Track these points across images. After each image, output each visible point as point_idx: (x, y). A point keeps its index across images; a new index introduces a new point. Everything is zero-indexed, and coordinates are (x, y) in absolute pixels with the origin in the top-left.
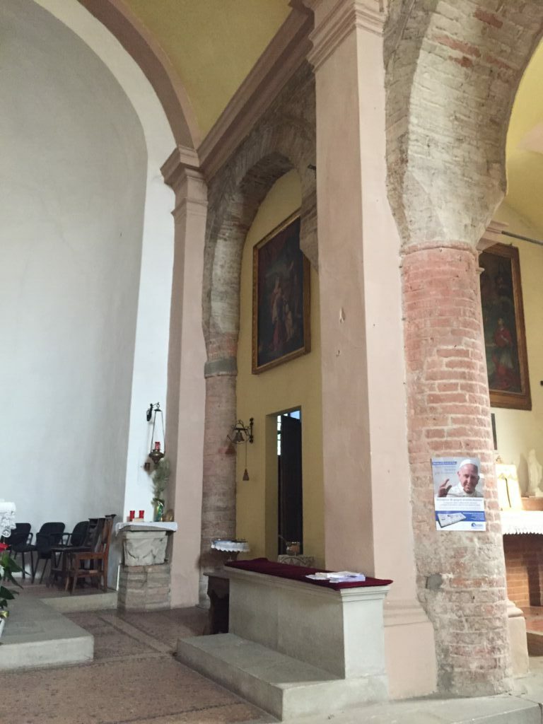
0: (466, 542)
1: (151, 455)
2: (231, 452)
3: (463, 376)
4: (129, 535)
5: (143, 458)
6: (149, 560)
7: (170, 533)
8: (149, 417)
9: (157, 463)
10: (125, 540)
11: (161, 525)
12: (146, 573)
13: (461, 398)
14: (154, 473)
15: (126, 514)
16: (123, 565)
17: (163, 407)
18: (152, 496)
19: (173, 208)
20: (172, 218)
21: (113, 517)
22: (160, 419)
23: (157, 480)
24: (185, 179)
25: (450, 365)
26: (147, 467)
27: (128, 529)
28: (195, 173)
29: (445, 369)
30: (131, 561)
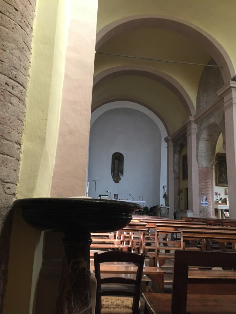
0: (205, 207)
1: (164, 195)
2: (179, 194)
3: (206, 186)
4: (161, 208)
5: (163, 195)
6: (165, 213)
7: (168, 209)
8: (164, 188)
9: (165, 196)
10: (160, 209)
11: (167, 207)
12: (164, 215)
13: (205, 189)
14: (165, 198)
15: (160, 205)
16: (160, 214)
17: (166, 186)
18: (165, 202)
19: (167, 146)
20: (167, 148)
21: (158, 206)
22: (166, 188)
23: (165, 199)
24: (169, 141)
25: (204, 184)
26: (164, 197)
27: (161, 207)
28: (171, 140)
29: (203, 185)
30: (162, 213)
